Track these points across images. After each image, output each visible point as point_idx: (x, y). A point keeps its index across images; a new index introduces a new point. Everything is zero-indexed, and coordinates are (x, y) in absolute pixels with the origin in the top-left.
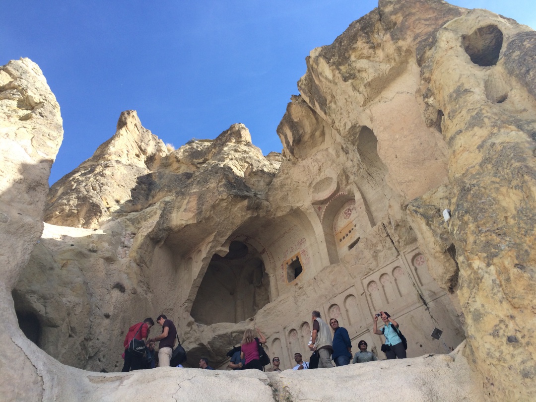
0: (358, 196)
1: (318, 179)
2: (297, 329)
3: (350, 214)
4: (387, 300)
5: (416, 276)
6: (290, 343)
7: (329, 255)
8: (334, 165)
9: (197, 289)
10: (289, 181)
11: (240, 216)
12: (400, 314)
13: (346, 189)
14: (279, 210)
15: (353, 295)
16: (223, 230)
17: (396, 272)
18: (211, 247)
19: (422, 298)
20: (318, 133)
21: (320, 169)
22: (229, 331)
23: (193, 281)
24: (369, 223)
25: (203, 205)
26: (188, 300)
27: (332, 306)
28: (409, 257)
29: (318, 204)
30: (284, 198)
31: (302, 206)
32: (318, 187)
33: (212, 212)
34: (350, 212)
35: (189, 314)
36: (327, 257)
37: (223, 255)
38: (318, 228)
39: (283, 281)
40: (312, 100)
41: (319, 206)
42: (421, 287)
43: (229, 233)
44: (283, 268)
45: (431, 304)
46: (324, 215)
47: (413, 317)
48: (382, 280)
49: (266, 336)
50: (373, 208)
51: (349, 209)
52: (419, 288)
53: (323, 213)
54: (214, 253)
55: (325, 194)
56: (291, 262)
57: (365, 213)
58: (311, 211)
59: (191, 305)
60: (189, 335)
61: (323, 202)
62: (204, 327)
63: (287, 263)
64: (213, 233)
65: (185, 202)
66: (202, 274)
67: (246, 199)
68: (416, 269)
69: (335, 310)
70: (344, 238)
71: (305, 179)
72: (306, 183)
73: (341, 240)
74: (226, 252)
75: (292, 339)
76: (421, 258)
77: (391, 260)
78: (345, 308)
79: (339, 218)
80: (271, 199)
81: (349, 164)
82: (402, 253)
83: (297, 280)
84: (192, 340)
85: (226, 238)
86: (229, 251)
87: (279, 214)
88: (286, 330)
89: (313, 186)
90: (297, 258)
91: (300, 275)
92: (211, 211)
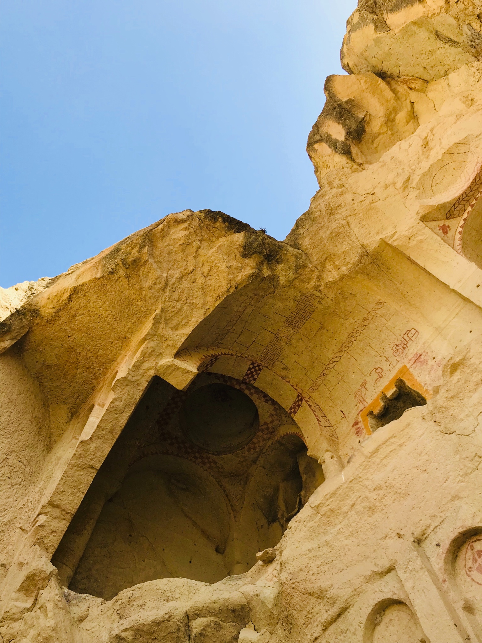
1: (425, 165)
9: (89, 477)
10: (348, 197)
11: (224, 268)
14: (329, 266)
16: (179, 305)
18: (146, 356)
26: (51, 504)
29: (439, 216)
31: (394, 235)
33: (146, 250)
37: (177, 382)
41: (441, 223)
43: (197, 317)
46: (462, 239)
53: (458, 236)
54: (152, 373)
56: (382, 405)
58: (420, 238)
61: (451, 210)
63: (371, 410)
64: (148, 312)
66: (111, 431)
67: (238, 231)
71: (391, 178)
72: (394, 184)
74: (189, 372)
80: (306, 242)
85: (188, 330)
86: (196, 371)
87: (331, 275)
90: (400, 383)
92: (142, 247)
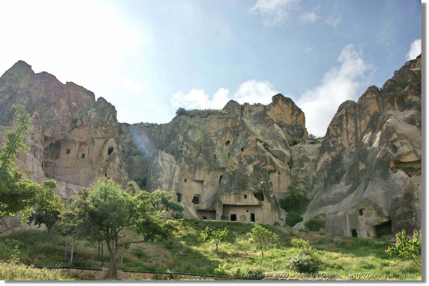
2: (65, 167)
3: (85, 147)
4: (84, 171)
7: (77, 154)
8: (87, 136)
11: (61, 137)
12: (85, 174)
13: (87, 143)
15: (78, 167)
19: (89, 174)
21: (83, 135)
24: (88, 153)
30: (72, 137)
32: (81, 138)
38: (77, 147)
39: (64, 153)
46: (80, 145)
48: (84, 167)
49: (58, 165)
50: (90, 150)
54: (52, 143)
58: (77, 142)
61: (81, 142)
63: (67, 149)
64: (53, 139)
73: (81, 152)
75: (63, 169)
77: (87, 165)
80: (69, 136)
82: (90, 165)
85: (56, 141)
87: (70, 139)
90: (70, 149)
91: (69, 154)
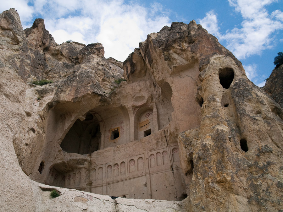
0: (155, 110)
1: (138, 95)
2: (112, 166)
3: (149, 116)
4: (157, 164)
5: (172, 157)
6: (107, 171)
7: (135, 133)
8: (148, 91)
9: (65, 134)
10: (123, 91)
11: (95, 103)
12: (161, 172)
13: (150, 104)
14: (115, 104)
15: (142, 158)
16: (85, 108)
17: (164, 154)
18: (77, 116)
19: (172, 168)
20: (143, 71)
21: (140, 90)
22: (78, 158)
23: (65, 130)
24: (157, 125)
25: (78, 94)
26: (60, 139)
27: (131, 160)
28: (172, 148)
29: (135, 107)
30: (119, 100)
31: (127, 106)
32: (137, 99)
34: (149, 115)
35: (60, 145)
36: (133, 134)
37: (82, 120)
38: (132, 119)
39: (108, 138)
40: (145, 56)
42: (173, 163)
43: (88, 111)
44: (109, 132)
45: (175, 171)
46: (136, 113)
47: (166, 174)
48: (157, 155)
49: (96, 165)
51: (149, 113)
52: (172, 163)
54: (78, 118)
55: (139, 104)
56: (114, 130)
57: (156, 119)
59: (61, 141)
60: (58, 156)
61: (137, 107)
62: (66, 153)
63: (112, 130)
65: (69, 89)
66: (70, 128)
67: (100, 96)
68: (173, 154)
69: (132, 162)
70: (143, 126)
71: (132, 93)
72: (132, 95)
73: (141, 127)
75: (109, 169)
76: (176, 150)
77: (163, 147)
78: (137, 162)
79: (143, 116)
81: (155, 93)
82: (169, 146)
83: (115, 140)
84: (60, 158)
85: (86, 112)
86: (85, 119)
87: (114, 106)
88: (107, 164)
89: (135, 97)
90: (118, 129)
91: (117, 138)
92: (82, 98)
